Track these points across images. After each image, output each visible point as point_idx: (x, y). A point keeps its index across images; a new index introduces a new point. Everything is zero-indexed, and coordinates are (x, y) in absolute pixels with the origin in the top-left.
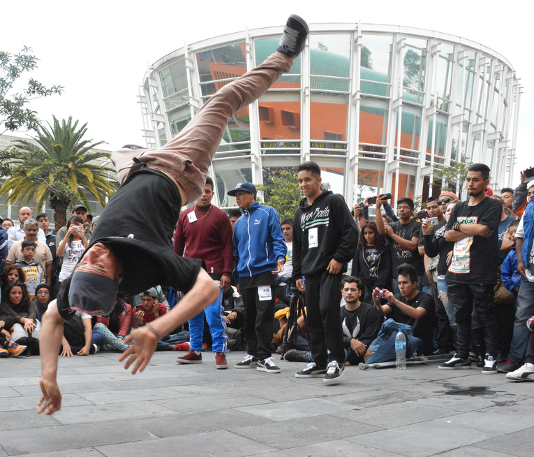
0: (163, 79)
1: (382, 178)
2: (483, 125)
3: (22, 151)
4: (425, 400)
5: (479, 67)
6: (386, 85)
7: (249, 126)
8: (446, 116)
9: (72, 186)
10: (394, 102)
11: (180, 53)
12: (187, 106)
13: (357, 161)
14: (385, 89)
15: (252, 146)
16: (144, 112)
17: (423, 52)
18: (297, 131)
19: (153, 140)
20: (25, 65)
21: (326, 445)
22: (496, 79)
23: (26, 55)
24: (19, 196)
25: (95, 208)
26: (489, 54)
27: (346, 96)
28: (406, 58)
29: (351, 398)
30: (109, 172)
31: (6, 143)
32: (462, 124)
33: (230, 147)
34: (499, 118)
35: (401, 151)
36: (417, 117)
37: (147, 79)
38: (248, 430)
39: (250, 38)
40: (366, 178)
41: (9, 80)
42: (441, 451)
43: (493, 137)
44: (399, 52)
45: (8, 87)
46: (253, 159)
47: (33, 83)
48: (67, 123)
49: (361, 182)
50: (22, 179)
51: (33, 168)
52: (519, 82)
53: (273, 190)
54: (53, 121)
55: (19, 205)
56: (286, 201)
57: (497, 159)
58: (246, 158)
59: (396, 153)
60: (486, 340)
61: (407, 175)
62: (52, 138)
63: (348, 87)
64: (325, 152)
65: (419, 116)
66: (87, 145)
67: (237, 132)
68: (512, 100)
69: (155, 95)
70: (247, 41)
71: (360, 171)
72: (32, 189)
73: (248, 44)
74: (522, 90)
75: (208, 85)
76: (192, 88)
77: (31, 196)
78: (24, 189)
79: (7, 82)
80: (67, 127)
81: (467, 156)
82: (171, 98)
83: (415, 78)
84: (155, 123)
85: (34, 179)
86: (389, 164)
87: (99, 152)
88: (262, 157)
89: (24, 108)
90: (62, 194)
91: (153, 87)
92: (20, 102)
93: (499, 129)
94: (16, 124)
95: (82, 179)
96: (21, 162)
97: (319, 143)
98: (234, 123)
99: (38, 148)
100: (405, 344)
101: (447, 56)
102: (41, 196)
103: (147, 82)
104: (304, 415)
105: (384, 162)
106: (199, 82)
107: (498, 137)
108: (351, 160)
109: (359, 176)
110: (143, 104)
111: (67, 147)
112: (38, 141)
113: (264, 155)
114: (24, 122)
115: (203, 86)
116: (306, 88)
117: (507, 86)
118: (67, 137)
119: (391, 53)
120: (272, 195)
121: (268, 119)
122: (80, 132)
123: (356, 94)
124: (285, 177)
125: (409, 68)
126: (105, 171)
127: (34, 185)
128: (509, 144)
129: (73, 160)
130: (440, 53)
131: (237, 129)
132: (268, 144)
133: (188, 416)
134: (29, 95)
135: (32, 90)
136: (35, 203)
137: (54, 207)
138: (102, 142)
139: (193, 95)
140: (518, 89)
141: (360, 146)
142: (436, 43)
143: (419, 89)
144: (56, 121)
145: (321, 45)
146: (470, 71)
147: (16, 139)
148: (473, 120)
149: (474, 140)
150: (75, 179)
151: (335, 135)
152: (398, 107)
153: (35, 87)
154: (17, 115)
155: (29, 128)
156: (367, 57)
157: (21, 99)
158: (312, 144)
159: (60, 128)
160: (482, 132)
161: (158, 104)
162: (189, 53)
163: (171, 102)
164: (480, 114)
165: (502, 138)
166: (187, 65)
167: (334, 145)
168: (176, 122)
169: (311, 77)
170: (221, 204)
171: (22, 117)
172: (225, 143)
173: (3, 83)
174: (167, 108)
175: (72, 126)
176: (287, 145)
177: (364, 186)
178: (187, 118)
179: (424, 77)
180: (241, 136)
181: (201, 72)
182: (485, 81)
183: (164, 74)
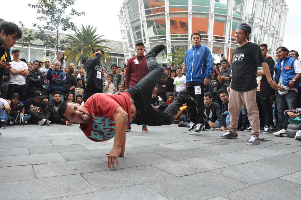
0: (129, 8)
1: (223, 50)
2: (269, 27)
3: (69, 40)
5: (269, 0)
7: (166, 28)
8: (252, 23)
9: (90, 54)
10: (229, 17)
12: (139, 20)
13: (212, 43)
14: (226, 11)
15: (167, 37)
16: (121, 23)
18: (187, 29)
19: (124, 35)
20: (69, 3)
21: (195, 160)
22: (276, 6)
24: (69, 59)
27: (208, 15)
30: (106, 48)
31: (62, 37)
32: (259, 27)
33: (158, 37)
34: (276, 24)
35: (232, 39)
37: (122, 8)
38: (163, 153)
40: (216, 50)
41: (63, 9)
43: (273, 32)
46: (167, 43)
47: (73, 10)
48: (88, 28)
49: (214, 52)
50: (70, 52)
51: (74, 47)
53: (176, 56)
54: (82, 27)
55: (69, 63)
56: (181, 60)
57: (274, 42)
58: (164, 42)
59: (229, 40)
62: (82, 34)
63: (209, 11)
66: (97, 37)
67: (160, 31)
68: (283, 15)
69: (125, 15)
71: (213, 47)
72: (74, 56)
74: (288, 11)
75: (148, 10)
76: (141, 12)
77: (74, 59)
78: (71, 56)
79: (62, 10)
80: (88, 30)
81: (261, 41)
82: (132, 16)
83: (239, 6)
84: (125, 27)
85: (74, 52)
86: (226, 44)
87: (102, 40)
88: (171, 42)
89: (70, 21)
91: (124, 11)
92: (68, 19)
93: (276, 29)
94: (67, 28)
96: (69, 45)
98: (159, 27)
99: (76, 38)
102: (78, 59)
103: (122, 10)
104: (186, 148)
105: (224, 44)
106: (144, 9)
107: (276, 32)
108: (210, 43)
109: (213, 49)
110: (120, 19)
111: (88, 38)
112: (76, 36)
114: (70, 27)
115: (146, 11)
116: (190, 11)
117: (281, 9)
118: (88, 34)
120: (175, 58)
121: (174, 25)
122: (93, 31)
123: (212, 14)
124: (181, 50)
125: (236, 2)
126: (104, 48)
127: (75, 54)
128: (281, 36)
129: (91, 43)
131: (161, 29)
132: (174, 36)
133: (139, 147)
134: (71, 16)
135: (73, 14)
136: (75, 62)
137: (83, 64)
138: (103, 36)
139: (141, 15)
140: (286, 10)
141: (213, 36)
143: (241, 11)
144: (83, 27)
146: (264, 2)
147: (67, 35)
148: (265, 25)
149: (265, 34)
150: (92, 51)
151: (203, 32)
152: (231, 19)
153: (74, 12)
155: (72, 30)
157: (68, 17)
159: (85, 30)
160: (268, 30)
161: (127, 19)
163: (132, 18)
164: (268, 22)
165: (277, 33)
166: (139, 2)
168: (134, 27)
169: (193, 6)
171: (69, 25)
172: (155, 36)
173: (61, 11)
174: (130, 21)
175: (90, 29)
176: (182, 36)
177: (215, 54)
178: (139, 25)
179: (243, 6)
180: (162, 32)
181: (145, 5)
182: (271, 7)
183: (129, 6)
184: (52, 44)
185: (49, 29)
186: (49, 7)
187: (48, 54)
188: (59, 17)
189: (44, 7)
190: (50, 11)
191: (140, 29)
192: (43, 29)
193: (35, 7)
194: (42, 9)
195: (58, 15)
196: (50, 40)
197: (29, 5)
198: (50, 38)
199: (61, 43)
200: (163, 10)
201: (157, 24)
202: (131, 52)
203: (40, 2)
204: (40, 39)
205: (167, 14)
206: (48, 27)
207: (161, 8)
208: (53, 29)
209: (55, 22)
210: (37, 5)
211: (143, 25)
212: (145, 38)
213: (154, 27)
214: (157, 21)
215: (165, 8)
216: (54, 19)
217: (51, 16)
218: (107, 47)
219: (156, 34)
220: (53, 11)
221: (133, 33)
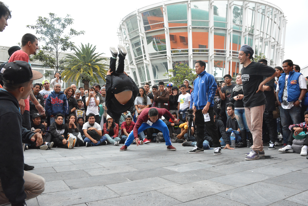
0: (128, 25)
1: (225, 64)
2: (269, 39)
3: (69, 59)
4: (243, 162)
5: (267, 12)
6: (225, 23)
7: (166, 43)
8: (253, 35)
9: (90, 73)
10: (229, 30)
11: (134, 13)
12: (138, 36)
13: (213, 57)
14: (225, 24)
15: (167, 52)
16: (120, 40)
17: (241, 7)
18: (187, 44)
20: (68, 22)
21: (200, 182)
22: (275, 18)
23: (68, 18)
24: (69, 78)
25: (101, 82)
26: (271, 6)
27: (207, 29)
28: (233, 10)
29: (211, 162)
30: (106, 66)
31: (62, 56)
32: (259, 39)
33: (158, 53)
34: (276, 35)
35: (233, 52)
36: (239, 37)
37: (121, 25)
38: (167, 176)
39: (164, 5)
40: (218, 64)
41: (62, 29)
42: (248, 184)
43: (274, 44)
44: (231, 8)
45: (62, 32)
46: (168, 58)
47: (72, 30)
48: (87, 46)
49: (215, 66)
50: (69, 71)
51: (74, 66)
52: (286, 18)
53: (177, 72)
54: (81, 45)
55: (69, 82)
56: (183, 76)
57: (276, 53)
58: (165, 58)
59: (230, 53)
60: (270, 135)
61: (235, 63)
62: (81, 53)
63: (208, 25)
64: (199, 54)
65: (240, 36)
66: (96, 55)
67: (160, 46)
68: (282, 27)
69: (124, 32)
70: (163, 6)
71: (214, 61)
72: (74, 75)
73: (164, 8)
74: (287, 22)
75: (147, 26)
76: (140, 28)
77: (74, 78)
78: (70, 75)
79: (61, 30)
80: (87, 48)
81: (262, 53)
82: (131, 33)
83: (238, 18)
84: (125, 44)
85: (74, 71)
86: (228, 58)
87: (101, 58)
88: (172, 57)
89: (69, 41)
90: (87, 77)
91: (124, 28)
92: (67, 39)
93: (277, 40)
94: (66, 48)
95: (95, 70)
96: (69, 64)
97: (196, 50)
98: (159, 43)
99: (75, 57)
100: (235, 137)
101: (252, 8)
102: (78, 78)
103: (121, 27)
104: (191, 169)
105: (225, 57)
106: (143, 26)
107: (276, 43)
108: (211, 57)
109: (214, 63)
110: (120, 36)
111: (88, 56)
112: (75, 54)
113: (172, 56)
114: (69, 47)
115: (145, 27)
116: (190, 26)
117: (280, 20)
118: (88, 52)
119: (227, 8)
121: (174, 40)
122: (93, 49)
123: (212, 27)
124: (182, 66)
125: (235, 14)
126: (104, 66)
127: (75, 73)
128: (281, 47)
129: (90, 62)
130: (249, 7)
131: (160, 45)
132: (174, 51)
133: (143, 171)
134: (70, 35)
135: (72, 33)
136: (75, 81)
137: (83, 82)
138: (103, 53)
139: (141, 31)
140: (285, 21)
141: (214, 50)
142: (247, 3)
143: (240, 24)
144: (83, 46)
145: (195, 6)
146: (263, 14)
147: (66, 54)
148: (265, 37)
149: (265, 45)
150: (92, 70)
151: (203, 46)
152: (231, 32)
153: (73, 32)
154: (66, 44)
155: (71, 50)
156: (216, 10)
157: (67, 37)
158: (193, 51)
159: (84, 48)
160: (269, 42)
161: (126, 36)
162: (138, 13)
163: (131, 35)
164: (268, 34)
165: (278, 44)
166: (138, 18)
167: (203, 51)
168: (134, 43)
169: (192, 21)
170: (155, 78)
171: (68, 45)
172: (155, 52)
173: (59, 31)
174: (130, 37)
175: (90, 47)
176: (183, 51)
177: (217, 68)
178: (139, 41)
179: (242, 18)
180: (162, 48)
181: (144, 21)
182: (270, 19)
183: (128, 22)
184: (51, 64)
185: (48, 50)
186: (47, 28)
187: (47, 74)
188: (58, 37)
189: (42, 27)
190: (49, 32)
191: (140, 45)
192: (42, 50)
193: (33, 28)
194: (40, 30)
195: (57, 35)
196: (49, 61)
197: (28, 26)
198: (49, 59)
199: (60, 63)
200: (163, 25)
201: (157, 39)
202: (132, 69)
203: (39, 23)
204: (39, 60)
205: (167, 30)
206: (47, 47)
207: (161, 24)
208: (52, 49)
209: (54, 42)
210: (36, 25)
211: (142, 41)
212: (145, 54)
213: (154, 43)
214: (156, 37)
215: (164, 23)
216: (53, 40)
217: (50, 36)
218: (107, 64)
219: (157, 51)
220: (52, 31)
221: (133, 49)
